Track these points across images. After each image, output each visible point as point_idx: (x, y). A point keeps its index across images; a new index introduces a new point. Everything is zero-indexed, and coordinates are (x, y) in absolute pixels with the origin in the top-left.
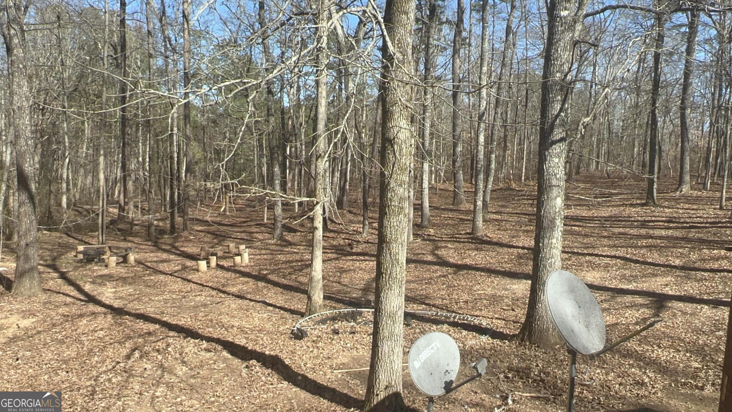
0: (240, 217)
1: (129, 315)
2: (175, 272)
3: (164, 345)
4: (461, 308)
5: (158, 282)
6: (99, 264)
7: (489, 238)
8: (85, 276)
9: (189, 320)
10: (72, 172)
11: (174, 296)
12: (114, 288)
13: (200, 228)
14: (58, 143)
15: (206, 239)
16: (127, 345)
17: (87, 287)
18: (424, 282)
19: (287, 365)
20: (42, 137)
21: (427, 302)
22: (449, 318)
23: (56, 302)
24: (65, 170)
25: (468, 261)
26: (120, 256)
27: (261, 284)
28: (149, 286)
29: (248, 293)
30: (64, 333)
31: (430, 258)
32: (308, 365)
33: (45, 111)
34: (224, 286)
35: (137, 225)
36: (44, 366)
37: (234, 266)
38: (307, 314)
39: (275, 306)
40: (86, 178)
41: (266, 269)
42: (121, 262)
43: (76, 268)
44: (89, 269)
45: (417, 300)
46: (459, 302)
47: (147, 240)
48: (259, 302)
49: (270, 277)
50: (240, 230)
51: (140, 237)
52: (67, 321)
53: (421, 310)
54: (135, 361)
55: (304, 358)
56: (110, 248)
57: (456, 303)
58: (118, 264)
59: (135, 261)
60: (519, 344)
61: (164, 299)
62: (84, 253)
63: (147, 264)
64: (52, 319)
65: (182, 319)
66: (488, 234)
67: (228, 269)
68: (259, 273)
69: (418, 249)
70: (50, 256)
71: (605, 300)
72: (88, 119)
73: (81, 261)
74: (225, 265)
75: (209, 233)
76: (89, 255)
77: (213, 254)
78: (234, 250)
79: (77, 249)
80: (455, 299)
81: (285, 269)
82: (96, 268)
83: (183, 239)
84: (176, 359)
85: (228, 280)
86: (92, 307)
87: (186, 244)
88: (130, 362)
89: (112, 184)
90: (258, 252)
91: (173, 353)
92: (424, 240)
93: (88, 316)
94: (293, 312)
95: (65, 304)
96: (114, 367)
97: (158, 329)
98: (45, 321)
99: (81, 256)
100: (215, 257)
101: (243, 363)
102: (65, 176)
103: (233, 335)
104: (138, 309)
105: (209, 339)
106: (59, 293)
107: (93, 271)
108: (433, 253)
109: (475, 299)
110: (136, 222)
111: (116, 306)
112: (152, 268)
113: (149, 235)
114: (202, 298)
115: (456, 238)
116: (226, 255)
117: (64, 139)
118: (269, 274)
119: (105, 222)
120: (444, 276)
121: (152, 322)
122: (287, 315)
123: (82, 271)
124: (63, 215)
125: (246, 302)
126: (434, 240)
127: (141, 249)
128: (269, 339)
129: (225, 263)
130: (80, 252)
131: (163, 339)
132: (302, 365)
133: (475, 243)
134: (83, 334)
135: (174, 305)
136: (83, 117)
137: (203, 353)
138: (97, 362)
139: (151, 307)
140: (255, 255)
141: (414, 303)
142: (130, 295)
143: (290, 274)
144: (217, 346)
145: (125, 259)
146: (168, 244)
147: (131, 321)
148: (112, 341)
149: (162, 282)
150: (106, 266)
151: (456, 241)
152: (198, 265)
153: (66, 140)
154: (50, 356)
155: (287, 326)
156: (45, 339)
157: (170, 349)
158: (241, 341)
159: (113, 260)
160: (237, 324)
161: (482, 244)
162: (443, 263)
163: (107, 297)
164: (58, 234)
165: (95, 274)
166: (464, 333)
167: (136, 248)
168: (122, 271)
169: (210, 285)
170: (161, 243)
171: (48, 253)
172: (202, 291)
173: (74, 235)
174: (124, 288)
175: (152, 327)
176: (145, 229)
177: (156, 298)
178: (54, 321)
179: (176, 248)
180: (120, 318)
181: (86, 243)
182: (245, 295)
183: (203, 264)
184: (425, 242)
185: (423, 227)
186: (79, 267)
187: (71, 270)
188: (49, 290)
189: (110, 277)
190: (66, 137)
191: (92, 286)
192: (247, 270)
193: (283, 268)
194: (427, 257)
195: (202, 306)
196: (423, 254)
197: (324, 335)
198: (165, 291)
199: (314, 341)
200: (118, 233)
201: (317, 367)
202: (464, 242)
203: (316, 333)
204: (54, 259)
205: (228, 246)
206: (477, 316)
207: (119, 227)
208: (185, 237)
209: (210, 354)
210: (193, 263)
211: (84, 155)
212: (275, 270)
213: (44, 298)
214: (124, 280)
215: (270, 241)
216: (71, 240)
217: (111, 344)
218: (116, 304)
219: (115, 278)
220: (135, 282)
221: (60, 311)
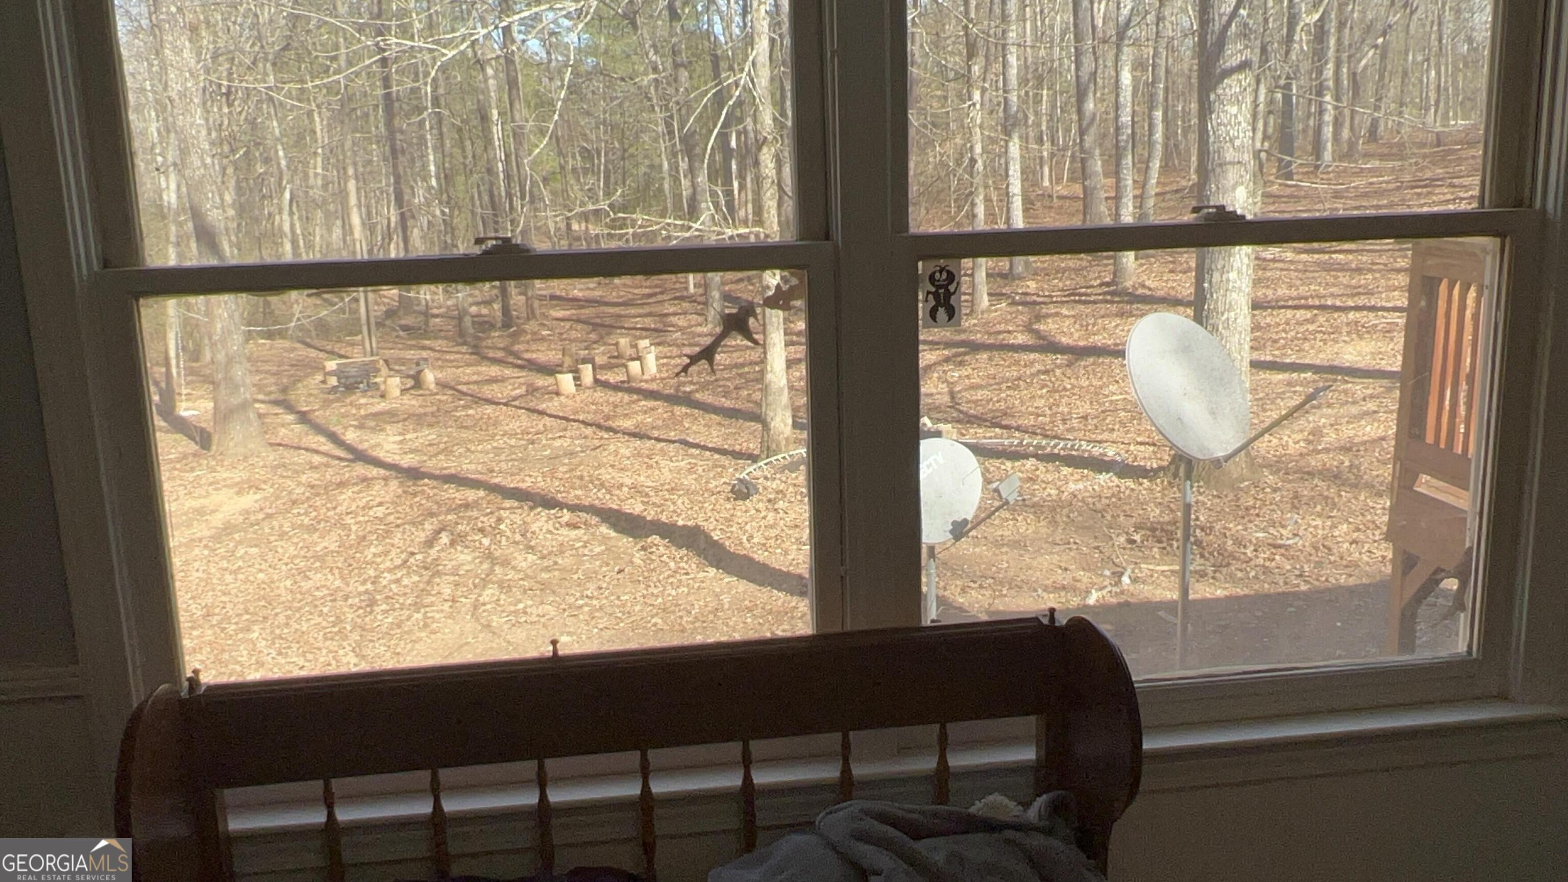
0: (641, 287)
1: (429, 479)
2: (515, 399)
3: (493, 520)
4: (1071, 430)
5: (482, 418)
6: (369, 394)
7: (1150, 289)
8: (344, 416)
9: (539, 479)
10: (300, 218)
11: (513, 442)
12: (400, 434)
13: (560, 314)
14: (267, 161)
15: (574, 334)
16: (427, 526)
17: (351, 436)
18: (1004, 386)
19: (716, 541)
20: (233, 151)
21: (1003, 423)
22: (1044, 448)
23: (294, 464)
24: (286, 216)
25: (1099, 340)
26: (408, 376)
27: (680, 410)
28: (466, 428)
29: (653, 428)
30: (314, 514)
31: (1021, 338)
32: (755, 540)
33: (232, 97)
34: (607, 418)
35: (437, 316)
36: (284, 567)
37: (628, 382)
38: (763, 456)
39: (705, 448)
40: (329, 230)
41: (691, 383)
42: (412, 388)
43: (326, 404)
44: (351, 404)
45: (986, 420)
46: (1070, 419)
47: (458, 344)
48: (674, 442)
49: (698, 396)
50: (641, 311)
51: (446, 338)
52: (318, 495)
53: (991, 438)
54: (442, 550)
55: (748, 527)
56: (386, 361)
57: (1064, 421)
58: (404, 391)
59: (437, 384)
60: (1170, 483)
61: (495, 448)
62: (337, 373)
63: (459, 387)
64: (290, 493)
65: (527, 478)
66: (1147, 283)
67: (616, 388)
68: (677, 390)
69: (1000, 323)
70: (276, 384)
71: (1372, 397)
72: (318, 106)
73: (334, 389)
74: (611, 381)
75: (578, 321)
76: (347, 378)
77: (585, 361)
78: (630, 352)
79: (324, 368)
80: (1062, 413)
81: (728, 379)
82: (363, 401)
83: (529, 337)
84: (517, 543)
85: (616, 406)
86: (360, 469)
87: (534, 347)
88: (433, 552)
89: (383, 239)
90: (675, 351)
91: (508, 533)
92: (1014, 303)
93: (354, 484)
94: (737, 455)
95: (311, 468)
96: (406, 562)
97: (482, 498)
98: (278, 498)
99: (333, 381)
100: (590, 366)
101: (636, 544)
102: (286, 227)
103: (619, 499)
104: (446, 468)
105: (573, 508)
106: (299, 448)
107: (359, 407)
108: (1029, 329)
109: (1103, 412)
110: (435, 311)
111: (405, 466)
112: (472, 396)
113: (461, 333)
114: (566, 443)
115: (1080, 295)
116: (613, 361)
117: (277, 152)
118: (697, 391)
119: (372, 314)
120: (1046, 372)
121: (472, 487)
122: (725, 460)
123: (338, 408)
124: (292, 307)
125: (649, 443)
126: (1035, 303)
127: (447, 360)
128: (687, 501)
129: (612, 377)
130: (331, 373)
131: (492, 513)
132: (745, 540)
133: (1118, 302)
134: (348, 514)
135: (514, 456)
136: (310, 104)
137: (564, 531)
138: (374, 555)
139: (470, 463)
140: (670, 357)
141: (979, 426)
142: (430, 445)
143: (736, 388)
144: (588, 517)
145: (418, 382)
146: (500, 349)
147: (434, 488)
148: (399, 522)
149: (489, 418)
150: (383, 396)
151: (1079, 302)
152: (557, 384)
153: (281, 153)
154: (292, 550)
155: (723, 480)
156: (281, 526)
157: (502, 527)
158: (635, 507)
159: (394, 384)
160: (629, 482)
161: (1131, 302)
162: (1050, 346)
163: (388, 452)
164: (287, 344)
165: (363, 412)
166: (1066, 470)
167: (438, 359)
168: (411, 402)
169: (581, 418)
170: (487, 347)
171: (272, 380)
172: (565, 430)
173: (316, 342)
174: (420, 434)
175: (471, 495)
176: (454, 322)
177: (480, 448)
178: (294, 497)
179: (516, 355)
180: (414, 485)
181: (341, 356)
182: (649, 433)
183: (566, 381)
184: (1014, 309)
185: (1013, 279)
186: (332, 401)
187: (316, 407)
188: (280, 445)
189: (390, 416)
190: (279, 147)
191: (358, 433)
192: (654, 386)
193: (725, 379)
194: (1015, 338)
195: (565, 455)
196: (1009, 332)
197: (791, 489)
198: (496, 435)
199: (769, 501)
200: (401, 333)
201: (772, 542)
202: (1095, 302)
203: (774, 486)
204: (284, 390)
205: (617, 344)
206: (1100, 442)
207: (403, 322)
208: (535, 333)
209: (577, 532)
210: (550, 380)
211: (320, 182)
212: (709, 383)
213: (271, 458)
214: (418, 420)
215: (699, 329)
216: (313, 353)
217: (398, 526)
218: (407, 461)
219: (402, 417)
220: (438, 423)
221: (304, 478)
